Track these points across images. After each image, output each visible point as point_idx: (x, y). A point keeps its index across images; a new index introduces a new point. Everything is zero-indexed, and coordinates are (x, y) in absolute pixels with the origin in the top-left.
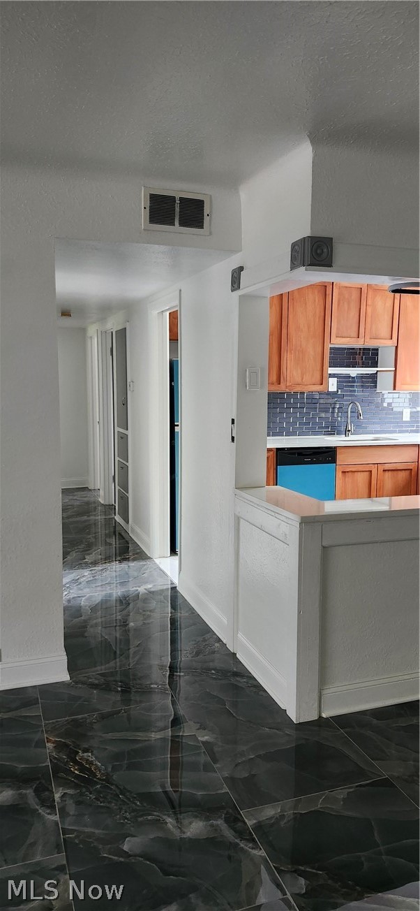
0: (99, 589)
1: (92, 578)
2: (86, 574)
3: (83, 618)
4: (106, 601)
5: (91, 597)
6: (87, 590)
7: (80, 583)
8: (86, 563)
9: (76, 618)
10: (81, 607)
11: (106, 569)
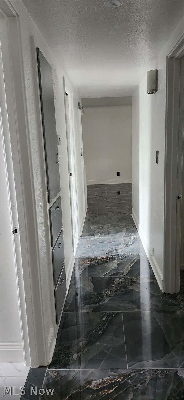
0: (116, 240)
1: (118, 247)
2: (120, 250)
3: (126, 228)
4: (114, 234)
5: (120, 236)
6: (122, 239)
7: (124, 244)
8: (118, 259)
9: (128, 229)
10: (126, 232)
11: (108, 253)
